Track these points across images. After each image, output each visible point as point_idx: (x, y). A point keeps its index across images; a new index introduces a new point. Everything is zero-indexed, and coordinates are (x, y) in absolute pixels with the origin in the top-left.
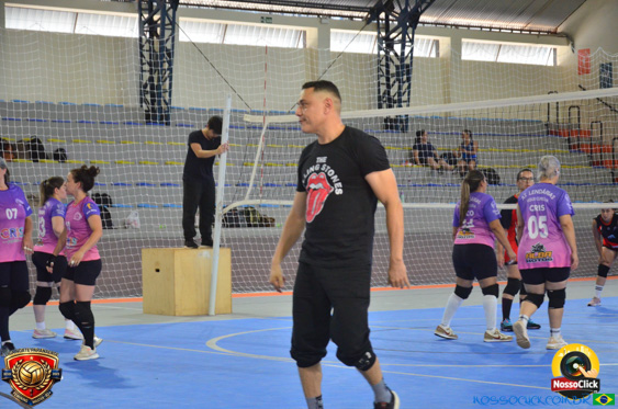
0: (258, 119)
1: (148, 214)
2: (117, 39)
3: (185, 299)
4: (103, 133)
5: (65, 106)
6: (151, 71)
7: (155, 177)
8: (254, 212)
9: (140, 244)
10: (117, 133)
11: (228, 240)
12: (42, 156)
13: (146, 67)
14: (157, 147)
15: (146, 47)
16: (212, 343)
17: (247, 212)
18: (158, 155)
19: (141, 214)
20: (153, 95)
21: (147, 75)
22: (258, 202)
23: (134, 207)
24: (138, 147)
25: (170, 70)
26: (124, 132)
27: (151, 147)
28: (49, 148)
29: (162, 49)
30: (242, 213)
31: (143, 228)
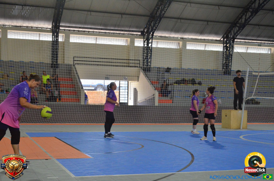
0: (257, 74)
1: (224, 100)
2: (217, 51)
3: (234, 124)
4: (212, 77)
5: (202, 70)
6: (226, 60)
7: (226, 90)
8: (254, 100)
9: (221, 108)
10: (216, 77)
11: (247, 108)
12: (195, 84)
13: (225, 59)
14: (227, 81)
15: (225, 53)
16: (241, 137)
17: (252, 100)
18: (227, 84)
19: (222, 100)
20: (226, 67)
21: (225, 61)
22: (256, 97)
23: (220, 98)
24: (222, 81)
25: (231, 60)
26: (218, 77)
27: (225, 81)
28: (197, 81)
29: (229, 54)
30: (251, 100)
31: (222, 104)
